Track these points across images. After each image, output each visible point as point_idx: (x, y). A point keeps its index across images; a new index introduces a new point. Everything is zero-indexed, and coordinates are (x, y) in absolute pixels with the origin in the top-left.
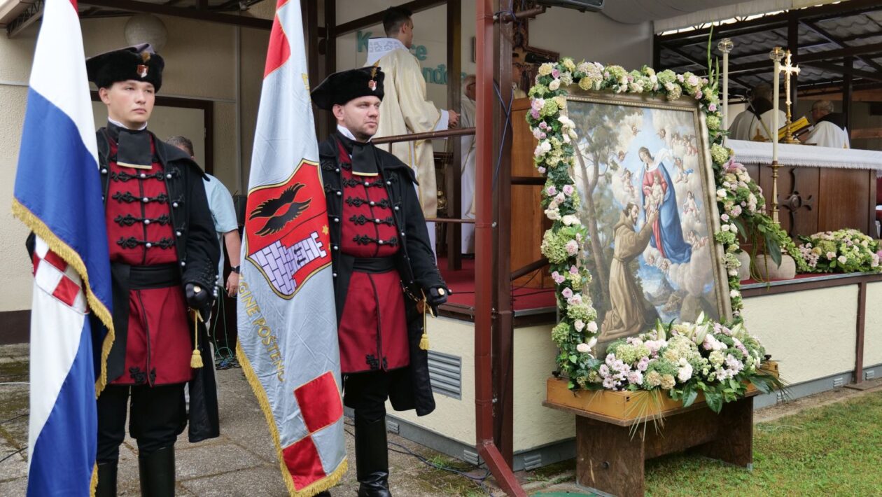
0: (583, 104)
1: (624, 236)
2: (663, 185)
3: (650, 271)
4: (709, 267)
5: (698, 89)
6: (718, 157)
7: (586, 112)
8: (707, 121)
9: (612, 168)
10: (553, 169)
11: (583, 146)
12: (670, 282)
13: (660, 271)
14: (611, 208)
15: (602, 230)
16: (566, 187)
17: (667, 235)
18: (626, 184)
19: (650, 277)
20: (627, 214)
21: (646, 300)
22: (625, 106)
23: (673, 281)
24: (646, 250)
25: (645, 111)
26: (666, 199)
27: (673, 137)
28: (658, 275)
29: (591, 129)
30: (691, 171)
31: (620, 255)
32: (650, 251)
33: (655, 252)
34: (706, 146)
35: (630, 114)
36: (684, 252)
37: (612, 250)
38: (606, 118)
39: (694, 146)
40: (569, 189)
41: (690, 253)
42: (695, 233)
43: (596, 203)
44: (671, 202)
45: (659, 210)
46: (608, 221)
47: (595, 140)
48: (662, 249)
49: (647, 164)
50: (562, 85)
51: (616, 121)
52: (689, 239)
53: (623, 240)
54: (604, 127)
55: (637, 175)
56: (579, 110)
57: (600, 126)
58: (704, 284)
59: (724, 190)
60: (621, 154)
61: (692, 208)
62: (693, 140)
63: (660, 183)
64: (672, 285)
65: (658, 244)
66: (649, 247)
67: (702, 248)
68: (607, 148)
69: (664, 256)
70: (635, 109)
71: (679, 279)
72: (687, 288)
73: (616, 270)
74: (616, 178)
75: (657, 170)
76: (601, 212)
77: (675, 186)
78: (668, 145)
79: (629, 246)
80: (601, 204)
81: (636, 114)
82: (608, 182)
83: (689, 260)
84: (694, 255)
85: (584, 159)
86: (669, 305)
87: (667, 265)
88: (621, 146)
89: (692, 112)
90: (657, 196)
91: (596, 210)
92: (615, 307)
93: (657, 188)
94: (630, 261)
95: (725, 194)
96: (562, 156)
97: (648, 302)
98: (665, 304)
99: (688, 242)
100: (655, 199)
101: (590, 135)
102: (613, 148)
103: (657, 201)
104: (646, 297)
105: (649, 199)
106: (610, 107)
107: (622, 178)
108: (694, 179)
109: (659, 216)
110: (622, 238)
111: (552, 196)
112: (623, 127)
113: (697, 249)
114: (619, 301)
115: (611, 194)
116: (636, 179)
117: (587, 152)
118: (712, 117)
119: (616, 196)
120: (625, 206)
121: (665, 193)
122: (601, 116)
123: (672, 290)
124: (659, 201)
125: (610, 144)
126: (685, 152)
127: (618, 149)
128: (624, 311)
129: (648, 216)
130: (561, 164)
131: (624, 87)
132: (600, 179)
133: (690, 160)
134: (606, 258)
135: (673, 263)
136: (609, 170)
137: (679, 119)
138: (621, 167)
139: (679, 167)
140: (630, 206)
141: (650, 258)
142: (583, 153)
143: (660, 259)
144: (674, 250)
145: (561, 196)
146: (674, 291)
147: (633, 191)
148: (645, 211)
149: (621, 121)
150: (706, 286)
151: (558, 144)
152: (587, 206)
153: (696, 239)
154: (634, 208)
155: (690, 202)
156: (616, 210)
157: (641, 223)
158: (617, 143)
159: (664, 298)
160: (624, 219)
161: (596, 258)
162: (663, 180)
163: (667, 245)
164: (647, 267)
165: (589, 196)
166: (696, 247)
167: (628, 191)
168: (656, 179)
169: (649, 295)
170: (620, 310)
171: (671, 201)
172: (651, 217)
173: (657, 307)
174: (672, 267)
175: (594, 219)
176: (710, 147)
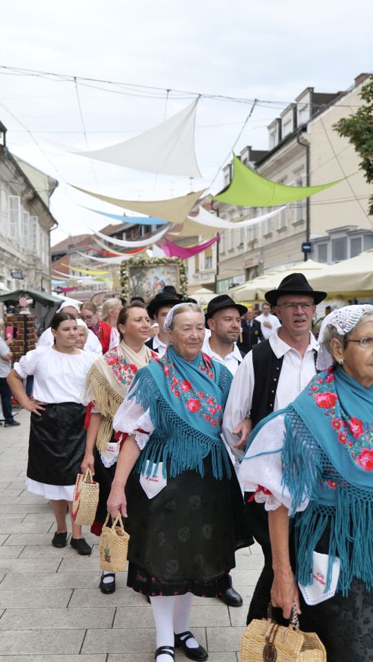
9: (143, 282)
27: (167, 273)
30: (174, 282)
39: (176, 275)
45: (159, 292)
47: (138, 276)
49: (156, 281)
54: (142, 273)
55: (152, 283)
63: (160, 284)
68: (143, 277)
74: (145, 285)
75: (160, 282)
78: (165, 275)
81: (154, 269)
82: (141, 285)
107: (147, 284)
112: (149, 272)
119: (144, 289)
121: (162, 287)
126: (172, 277)
138: (147, 282)
139: (169, 281)
148: (154, 292)
156: (144, 292)
158: (146, 276)
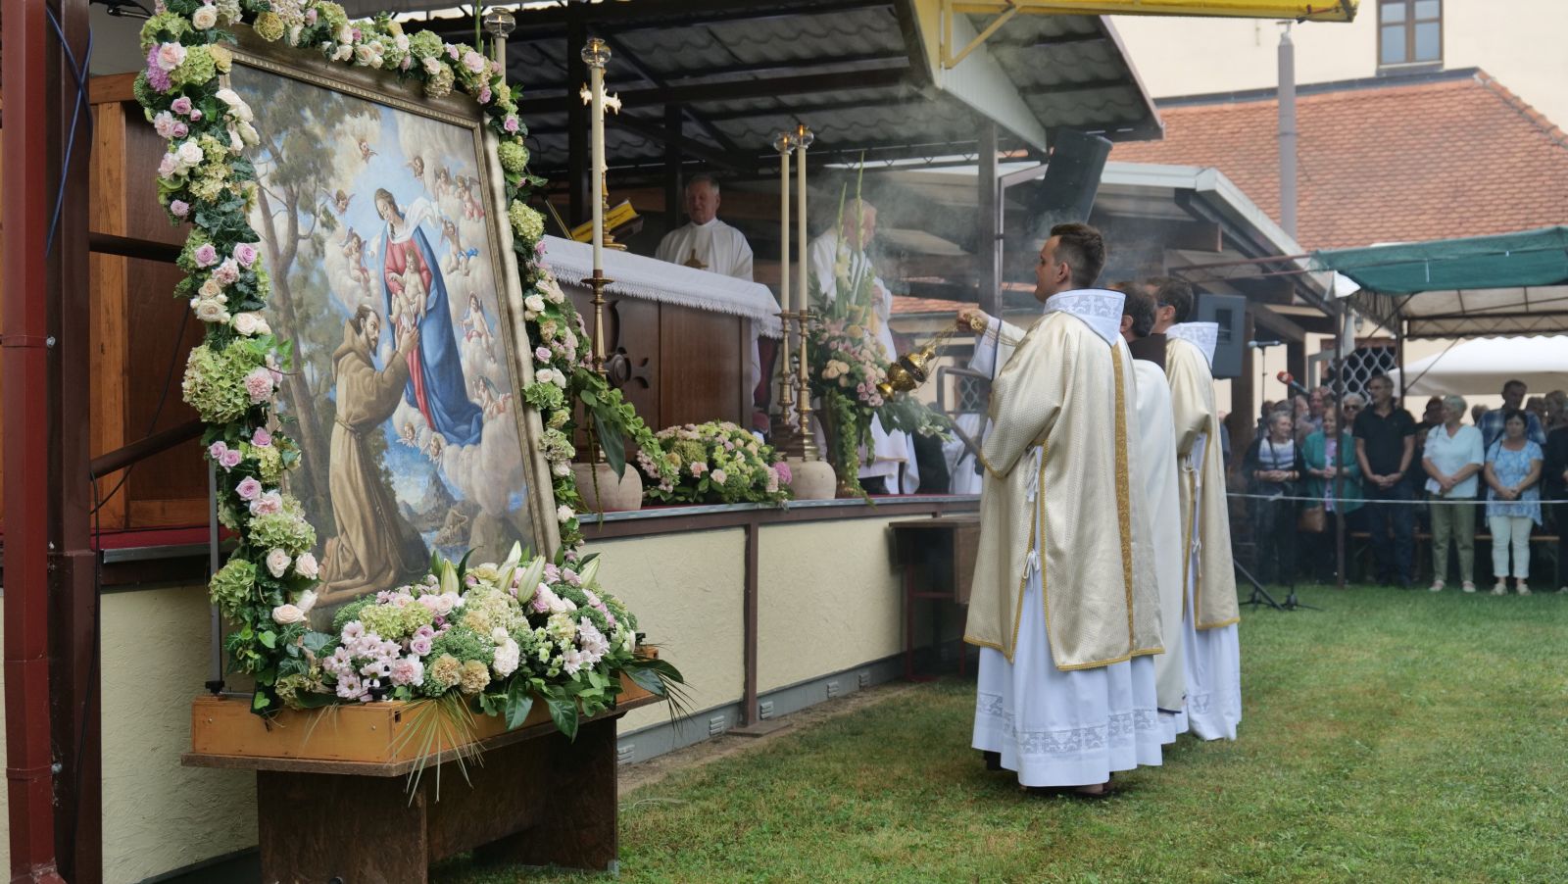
0: (261, 76)
1: (355, 376)
2: (425, 274)
3: (407, 457)
4: (515, 459)
5: (484, 80)
6: (525, 228)
7: (268, 94)
8: (500, 152)
9: (323, 225)
10: (206, 205)
11: (263, 166)
12: (446, 484)
13: (426, 459)
14: (326, 312)
15: (311, 357)
16: (240, 248)
17: (436, 383)
18: (352, 263)
19: (408, 470)
20: (358, 330)
21: (403, 519)
22: (345, 94)
23: (452, 482)
24: (397, 410)
25: (384, 111)
26: (430, 307)
27: (437, 176)
28: (423, 467)
29: (278, 132)
30: (474, 253)
31: (349, 416)
32: (405, 414)
33: (415, 416)
34: (501, 204)
35: (355, 112)
36: (469, 422)
37: (331, 405)
38: (308, 113)
39: (478, 200)
40: (248, 251)
41: (480, 425)
42: (487, 384)
43: (295, 296)
44: (439, 311)
45: (419, 327)
46: (320, 339)
47: (288, 158)
48: (427, 411)
49: (392, 226)
50: (221, 20)
51: (329, 125)
52: (477, 396)
53: (352, 384)
54: (304, 132)
55: (374, 246)
56: (254, 87)
57: (297, 130)
58: (508, 491)
59: (539, 298)
60: (340, 197)
61: (479, 330)
62: (476, 189)
63: (418, 270)
64: (449, 491)
65: (420, 400)
66: (403, 404)
67: (501, 417)
68: (312, 179)
69: (434, 430)
70: (364, 104)
71: (462, 479)
72: (479, 498)
73: (341, 448)
74: (333, 249)
75: (411, 241)
76: (307, 318)
77: (447, 279)
78: (430, 191)
79: (365, 398)
80: (304, 302)
81: (367, 115)
82: (317, 253)
83: (479, 441)
84: (489, 429)
85: (267, 195)
86: (446, 532)
87: (439, 447)
88: (340, 180)
89: (472, 129)
90: (414, 297)
91: (296, 314)
92: (343, 530)
93: (412, 279)
94: (368, 430)
95: (541, 306)
96: (226, 179)
97: (406, 522)
98: (438, 529)
99: (476, 401)
100: (409, 303)
101: (278, 145)
102: (322, 181)
103: (413, 308)
104: (403, 512)
105: (398, 301)
106: (315, 92)
107: (346, 250)
108: (481, 270)
109: (420, 339)
110: (351, 378)
111: (208, 269)
112: (341, 140)
113: (492, 417)
114: (350, 516)
115: (325, 280)
116: (373, 255)
117: (273, 182)
118: (509, 145)
119: (334, 287)
120: (353, 312)
121: (428, 292)
122: (298, 108)
123: (450, 501)
124: (419, 308)
125: (318, 173)
126: (463, 213)
127: (335, 186)
128: (362, 539)
129: (400, 337)
130: (225, 195)
131: (345, 52)
132: (302, 245)
133: (472, 229)
134: (321, 420)
135: (449, 443)
136: (318, 229)
137: (447, 141)
139: (452, 240)
140: (362, 313)
141: (406, 428)
142: (264, 182)
143: (425, 432)
144: (450, 414)
145: (230, 266)
146: (456, 502)
147: (367, 281)
148: (393, 326)
149: (338, 126)
150: (512, 496)
151: (219, 150)
152: (278, 302)
153: (490, 396)
154: (372, 318)
155: (475, 316)
156: (336, 317)
157: (385, 350)
158: (331, 171)
159: (437, 517)
160: (353, 340)
161: (302, 418)
162: (422, 265)
163: (436, 403)
164: (402, 447)
165: (281, 280)
166: (491, 413)
167: (359, 280)
168: (409, 259)
169: (408, 507)
170: (353, 538)
171: (441, 309)
172: (404, 340)
173: (424, 536)
174: (449, 450)
175: (293, 331)
176: (509, 208)
